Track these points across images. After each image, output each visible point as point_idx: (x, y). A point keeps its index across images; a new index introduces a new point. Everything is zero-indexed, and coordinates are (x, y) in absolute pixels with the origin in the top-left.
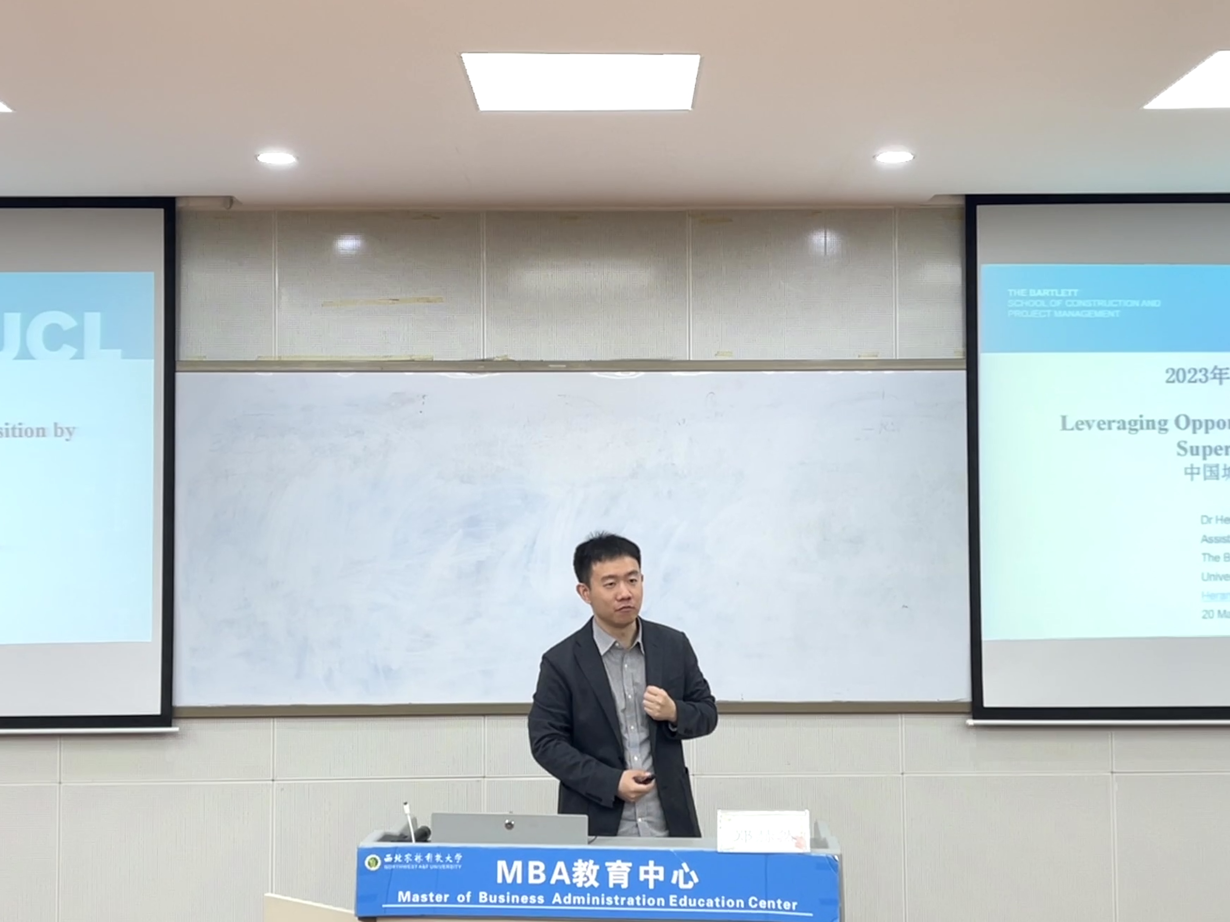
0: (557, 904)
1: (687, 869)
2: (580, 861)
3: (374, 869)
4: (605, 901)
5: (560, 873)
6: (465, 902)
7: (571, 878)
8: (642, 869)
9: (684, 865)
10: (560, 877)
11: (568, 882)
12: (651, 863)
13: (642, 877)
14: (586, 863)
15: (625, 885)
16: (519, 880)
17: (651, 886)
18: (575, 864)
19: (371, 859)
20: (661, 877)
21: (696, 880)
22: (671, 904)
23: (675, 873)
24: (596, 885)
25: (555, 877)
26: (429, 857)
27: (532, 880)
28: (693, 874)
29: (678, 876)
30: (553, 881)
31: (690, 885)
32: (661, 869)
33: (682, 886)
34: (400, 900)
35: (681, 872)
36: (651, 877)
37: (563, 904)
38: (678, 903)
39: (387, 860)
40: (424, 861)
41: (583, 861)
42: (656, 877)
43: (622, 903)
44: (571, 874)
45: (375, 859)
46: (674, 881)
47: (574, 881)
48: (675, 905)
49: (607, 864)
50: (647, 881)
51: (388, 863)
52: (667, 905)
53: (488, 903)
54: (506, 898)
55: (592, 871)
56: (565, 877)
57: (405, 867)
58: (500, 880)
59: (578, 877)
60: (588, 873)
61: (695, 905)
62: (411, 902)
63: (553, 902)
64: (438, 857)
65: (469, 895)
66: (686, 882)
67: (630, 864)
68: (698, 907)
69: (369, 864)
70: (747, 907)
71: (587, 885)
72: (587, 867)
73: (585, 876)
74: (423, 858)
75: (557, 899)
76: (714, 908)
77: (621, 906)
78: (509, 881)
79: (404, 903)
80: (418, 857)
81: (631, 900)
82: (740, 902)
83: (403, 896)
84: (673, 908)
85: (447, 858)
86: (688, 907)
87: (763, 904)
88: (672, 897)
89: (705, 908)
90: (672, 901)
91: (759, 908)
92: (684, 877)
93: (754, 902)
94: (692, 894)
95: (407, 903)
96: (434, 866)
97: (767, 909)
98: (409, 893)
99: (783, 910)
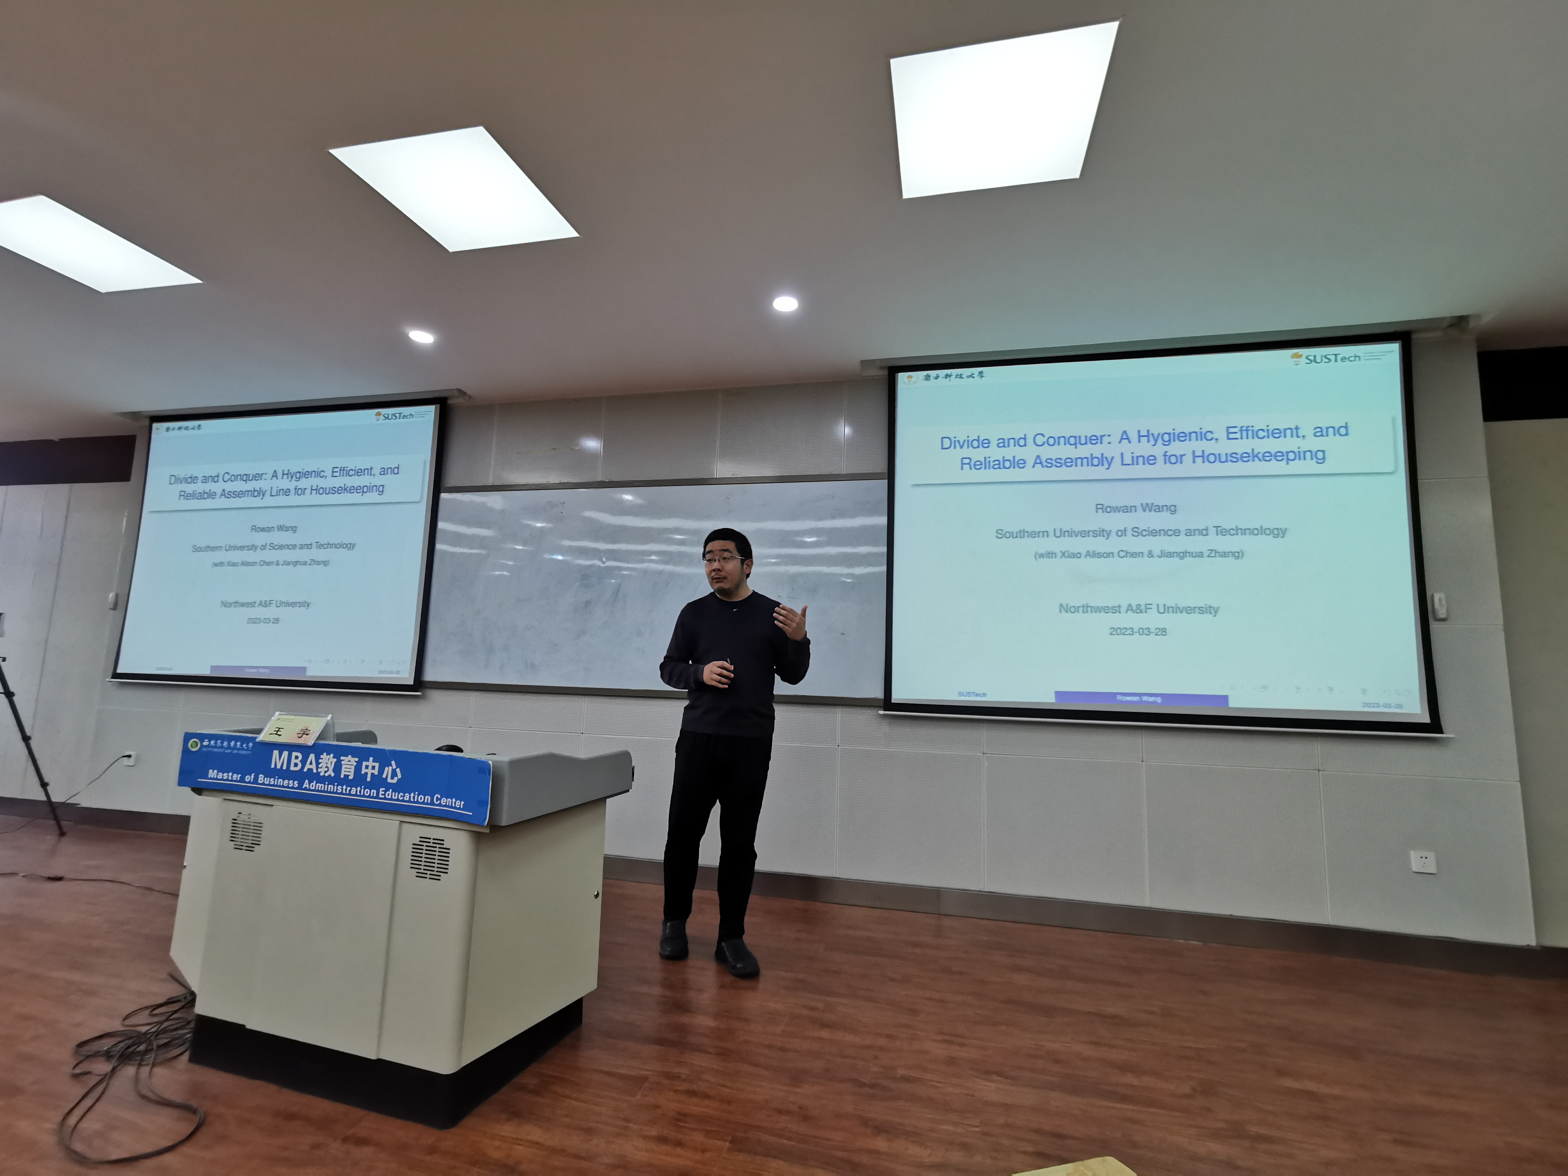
0: (306, 789)
1: (394, 767)
2: (325, 754)
3: (194, 750)
4: (337, 789)
5: (311, 763)
6: (250, 782)
7: (317, 768)
8: (364, 764)
9: (393, 763)
10: (310, 767)
11: (315, 771)
12: (371, 759)
13: (363, 772)
14: (329, 756)
15: (351, 777)
16: (284, 768)
17: (369, 779)
18: (322, 756)
19: (194, 741)
20: (376, 772)
21: (400, 776)
22: (380, 796)
23: (387, 768)
24: (333, 775)
25: (308, 766)
26: (232, 743)
27: (292, 768)
28: (398, 770)
29: (388, 771)
30: (305, 770)
31: (395, 780)
32: (377, 765)
33: (389, 780)
34: (209, 777)
35: (390, 768)
36: (370, 771)
37: (309, 790)
38: (384, 795)
39: (205, 744)
40: (229, 747)
41: (327, 755)
42: (373, 771)
43: (348, 792)
44: (318, 764)
45: (196, 742)
46: (384, 776)
47: (319, 770)
48: (383, 796)
49: (342, 758)
50: (366, 774)
51: (206, 746)
52: (377, 797)
53: (263, 784)
54: (274, 781)
55: (332, 762)
56: (314, 767)
57: (216, 750)
58: (273, 766)
59: (321, 768)
60: (329, 765)
61: (396, 798)
62: (217, 779)
63: (304, 787)
64: (238, 744)
65: (253, 776)
66: (392, 778)
67: (357, 759)
68: (398, 800)
69: (191, 746)
70: (432, 803)
71: (327, 774)
72: (329, 759)
73: (327, 767)
74: (229, 744)
75: (306, 784)
76: (409, 801)
77: (345, 794)
78: (278, 767)
79: (211, 779)
80: (225, 744)
81: (354, 789)
82: (428, 798)
83: (212, 773)
84: (382, 799)
85: (244, 745)
86: (391, 799)
87: (444, 801)
88: (381, 789)
89: (403, 801)
90: (381, 792)
91: (440, 805)
92: (392, 773)
93: (438, 799)
94: (396, 788)
95: (213, 779)
96: (236, 752)
97: (445, 806)
98: (216, 771)
99: (455, 808)
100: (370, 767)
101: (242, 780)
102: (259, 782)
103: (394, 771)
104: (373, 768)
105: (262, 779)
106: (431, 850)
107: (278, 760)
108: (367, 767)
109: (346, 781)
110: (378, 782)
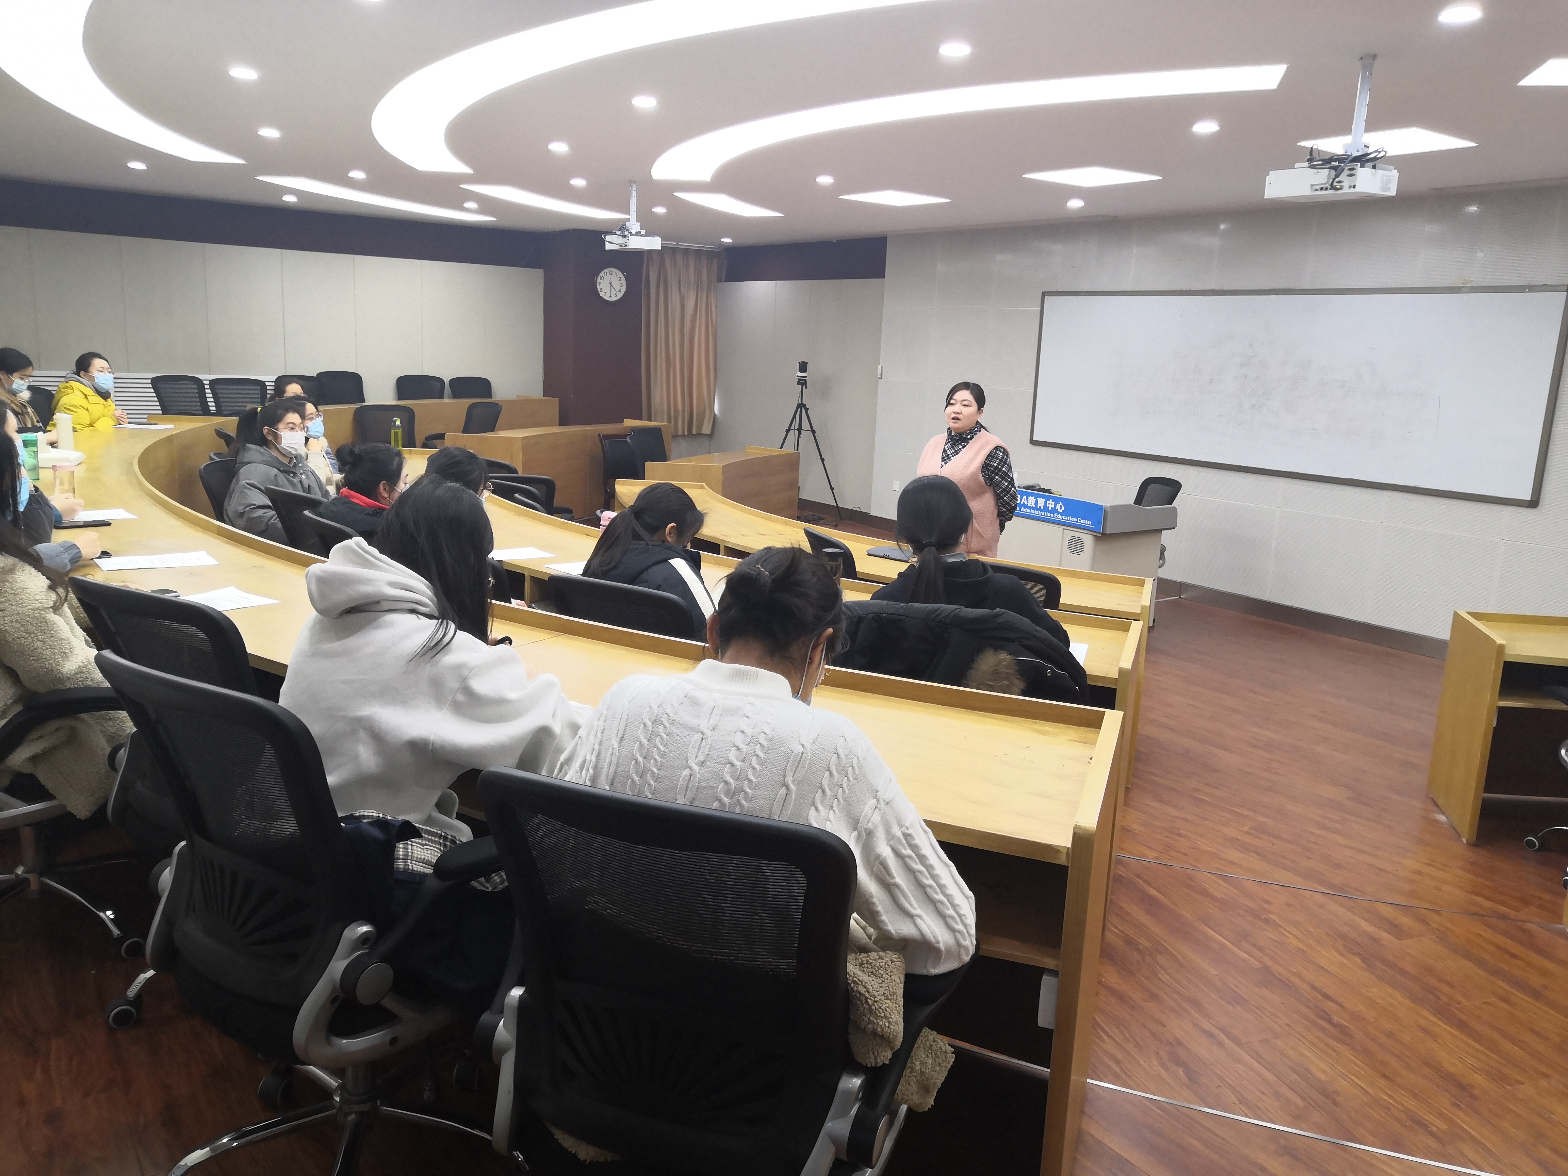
1: (1061, 504)
8: (1048, 502)
12: (1051, 500)
13: (1047, 506)
15: (1042, 508)
17: (1050, 509)
18: (1029, 497)
20: (1053, 506)
21: (1063, 509)
24: (1034, 506)
28: (1063, 506)
29: (1058, 506)
31: (1061, 511)
32: (1054, 503)
33: (1059, 510)
36: (1050, 506)
37: (1024, 512)
38: (1057, 516)
41: (1031, 497)
42: (1052, 506)
46: (1057, 509)
47: (1028, 503)
49: (1038, 499)
52: (1054, 517)
55: (1033, 501)
66: (1060, 509)
67: (1045, 500)
68: (1062, 519)
70: (1077, 522)
71: (1031, 506)
72: (1032, 499)
73: (1031, 502)
76: (1067, 520)
77: (1040, 515)
81: (1043, 513)
82: (1076, 520)
86: (1060, 519)
87: (1082, 521)
88: (1055, 514)
89: (1065, 520)
90: (1055, 515)
91: (1081, 523)
92: (1060, 507)
93: (1080, 520)
94: (1062, 514)
97: (1083, 523)
99: (1087, 524)
100: (1050, 504)
103: (1061, 506)
104: (1052, 504)
106: (1076, 542)
108: (1049, 504)
109: (1039, 509)
110: (1054, 510)
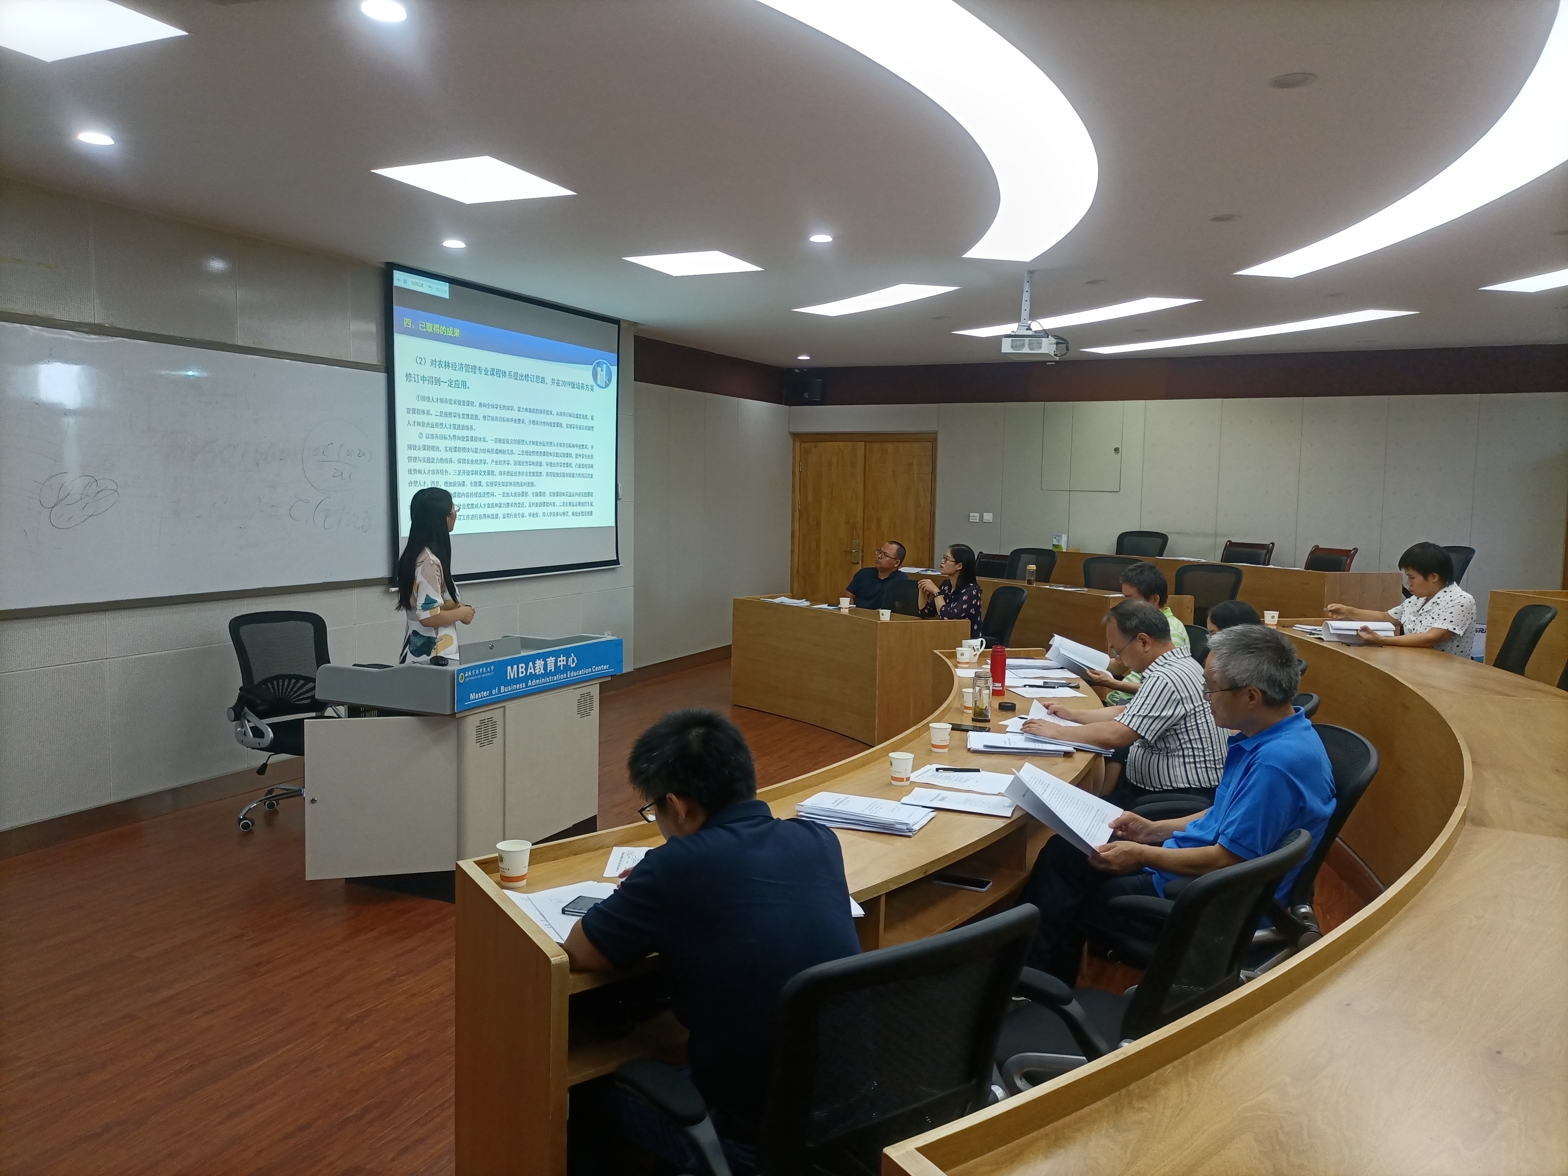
0: (530, 686)
1: (573, 656)
2: (538, 660)
3: (462, 682)
4: (547, 680)
5: (531, 669)
6: (496, 694)
7: (535, 670)
8: (559, 659)
9: (572, 654)
10: (531, 671)
11: (533, 673)
12: (562, 655)
13: (559, 664)
14: (540, 661)
15: (553, 671)
16: (516, 677)
17: (562, 668)
18: (536, 662)
19: (462, 676)
20: (565, 663)
21: (576, 661)
22: (569, 676)
23: (569, 659)
24: (543, 672)
25: (529, 671)
27: (521, 675)
28: (575, 658)
30: (528, 674)
31: (574, 665)
32: (565, 658)
33: (572, 666)
35: (571, 658)
36: (562, 663)
38: (571, 675)
39: (466, 675)
40: (479, 674)
44: (534, 667)
46: (569, 664)
47: (536, 672)
49: (547, 660)
51: (468, 677)
52: (567, 677)
53: (505, 692)
54: (511, 688)
55: (542, 664)
57: (473, 678)
58: (508, 678)
59: (537, 669)
60: (541, 667)
62: (476, 699)
64: (484, 669)
65: (497, 690)
67: (555, 658)
68: (577, 676)
69: (461, 679)
71: (540, 673)
72: (540, 663)
73: (539, 668)
74: (479, 671)
75: (530, 684)
77: (552, 682)
78: (512, 677)
79: (472, 700)
80: (477, 671)
81: (555, 677)
82: (590, 670)
83: (472, 696)
84: (569, 678)
85: (488, 669)
86: (574, 676)
88: (568, 672)
89: (579, 675)
90: (569, 674)
91: (596, 671)
92: (573, 661)
94: (575, 669)
95: (474, 700)
96: (484, 675)
98: (474, 694)
100: (562, 661)
101: (491, 694)
102: (502, 691)
103: (573, 659)
105: (503, 689)
106: (585, 701)
107: (511, 673)
109: (551, 674)
110: (567, 668)
